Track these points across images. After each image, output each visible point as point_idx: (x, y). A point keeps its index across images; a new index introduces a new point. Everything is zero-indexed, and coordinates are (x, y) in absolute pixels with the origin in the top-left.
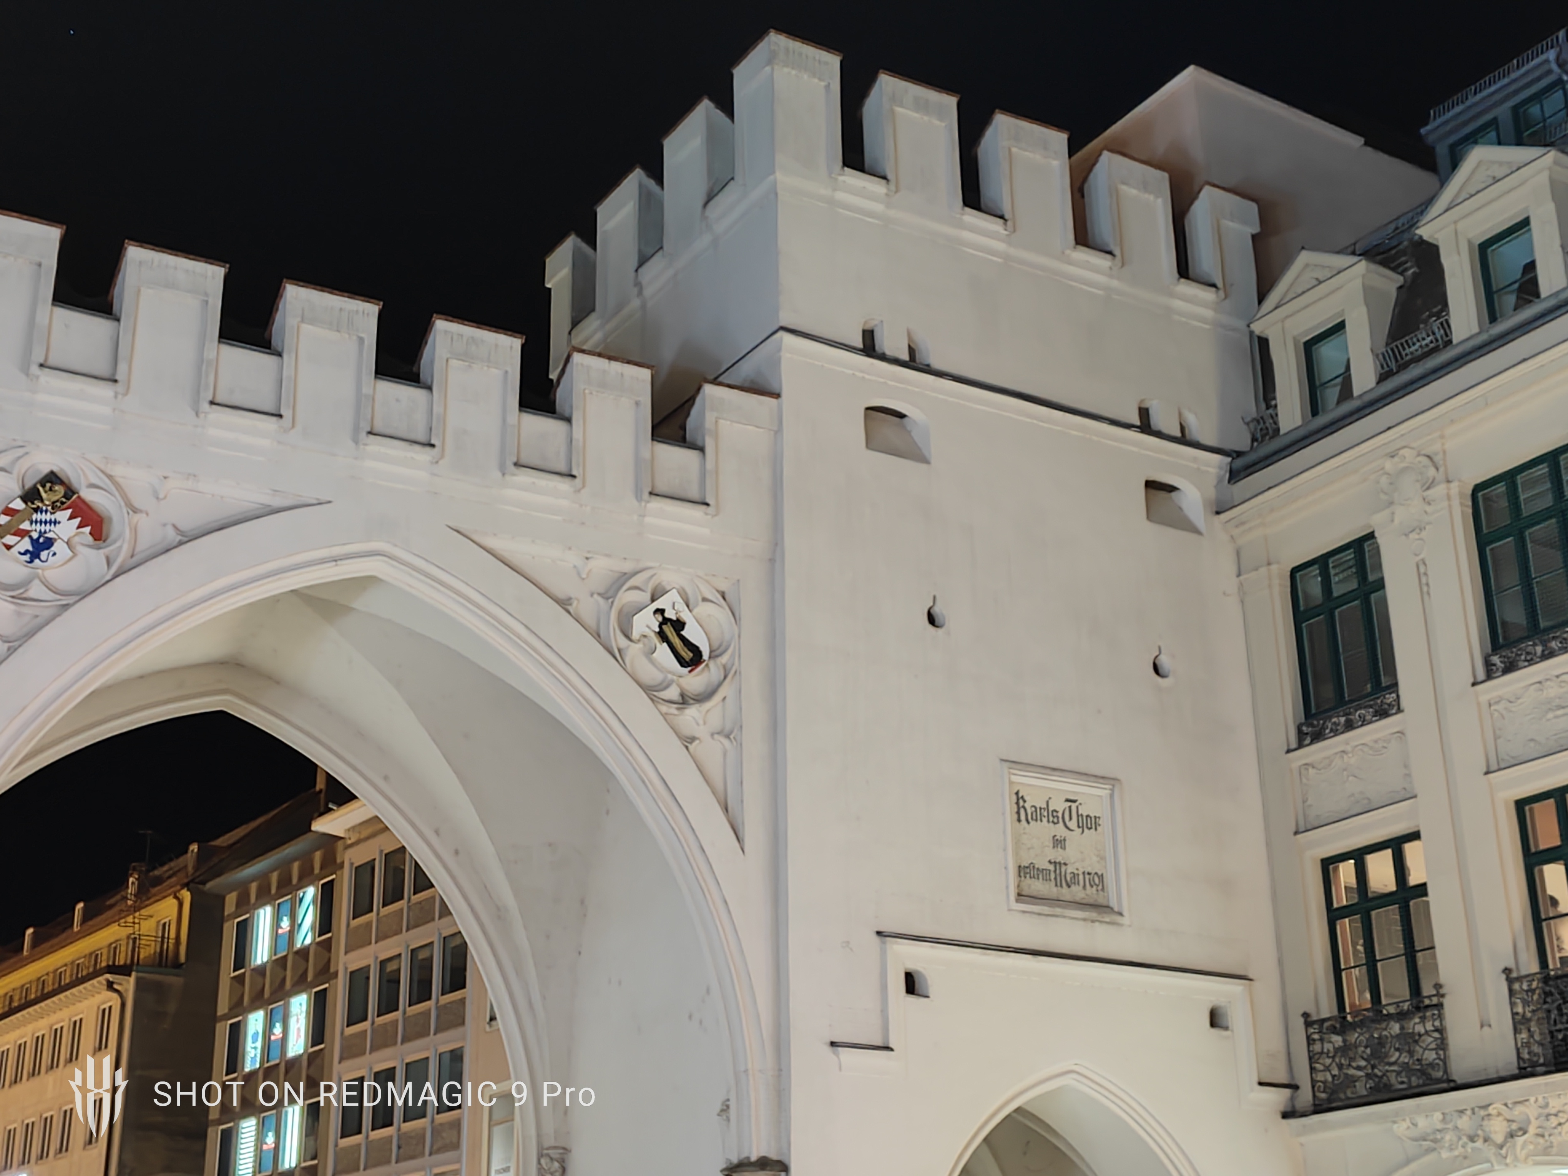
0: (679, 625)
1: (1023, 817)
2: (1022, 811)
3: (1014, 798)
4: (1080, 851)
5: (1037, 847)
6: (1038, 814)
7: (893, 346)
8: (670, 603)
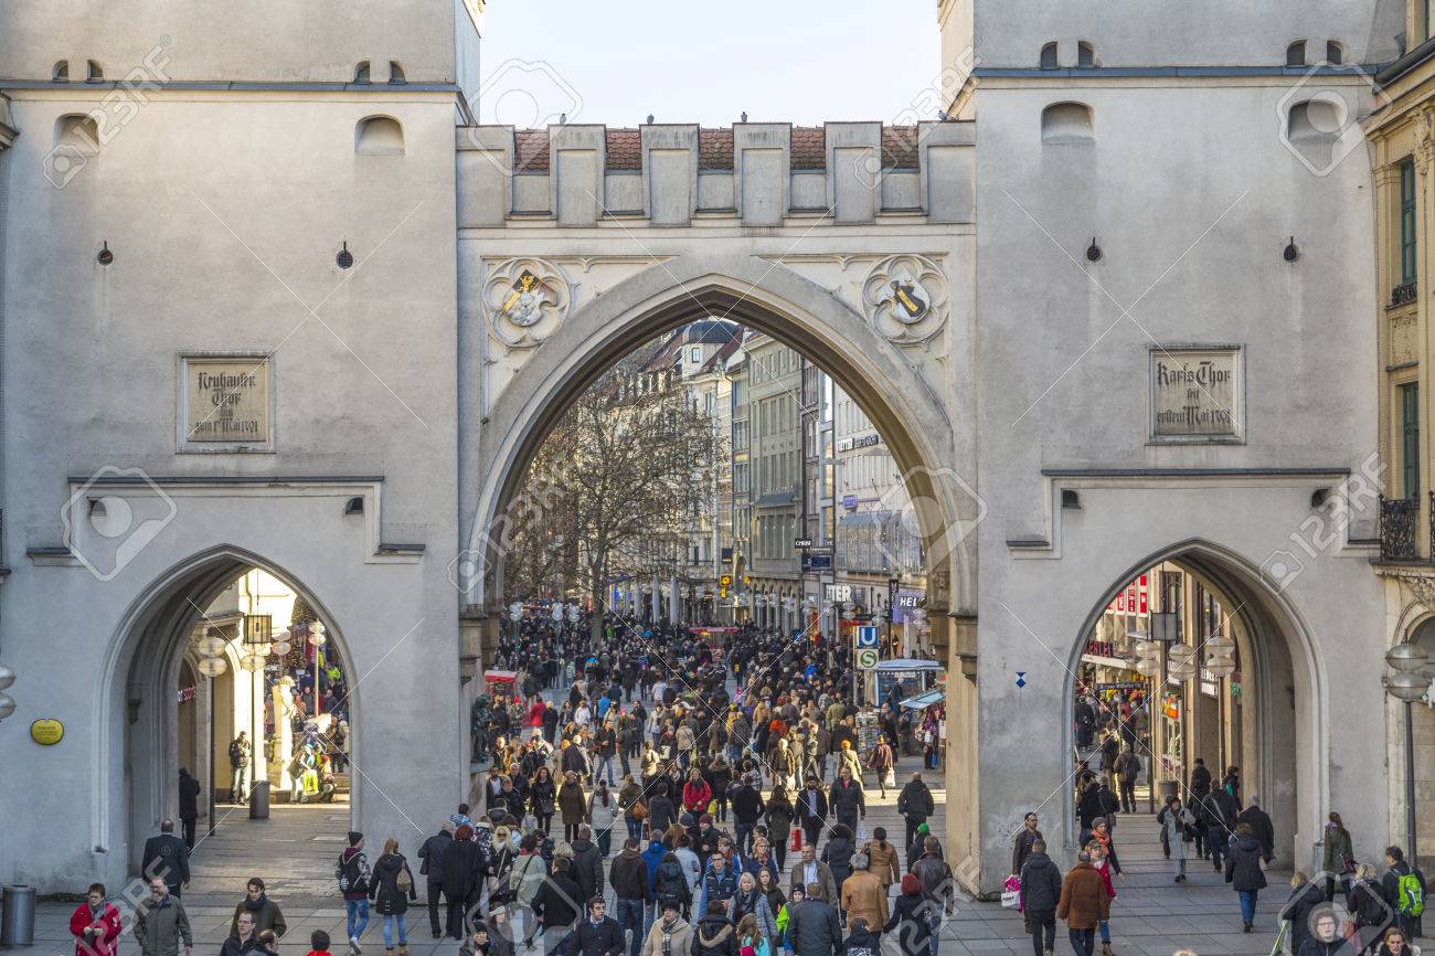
0: (909, 290)
1: (1163, 380)
2: (1163, 376)
3: (1157, 369)
4: (1209, 400)
5: (1175, 399)
6: (1176, 376)
7: (1067, 57)
8: (903, 276)
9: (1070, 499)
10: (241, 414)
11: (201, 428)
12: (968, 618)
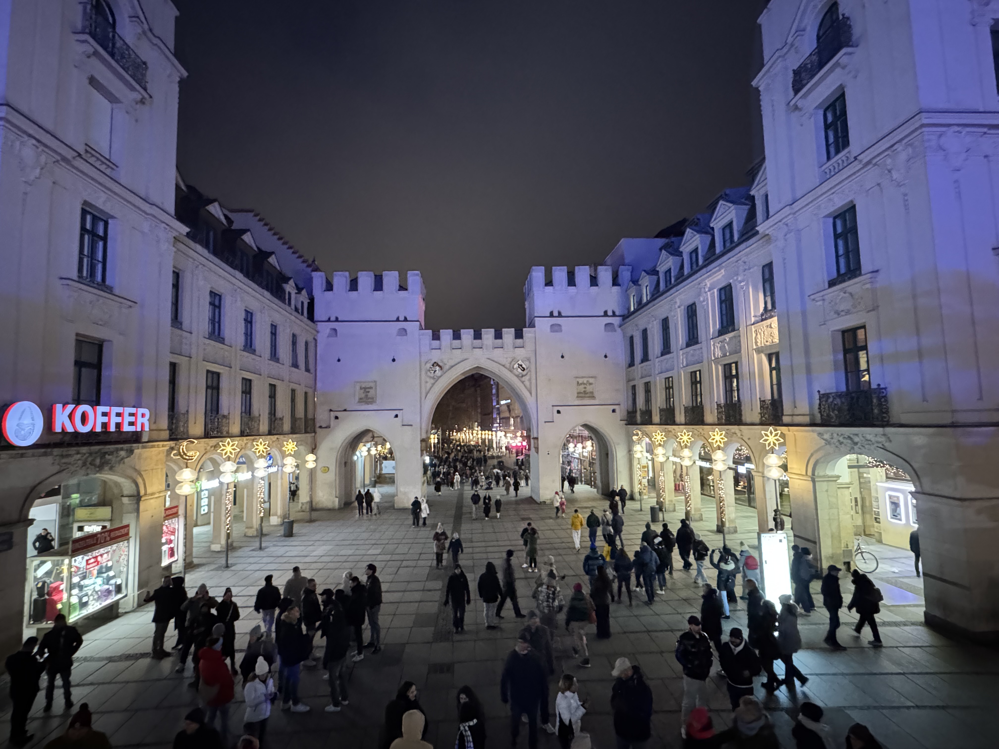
0: (521, 365)
1: (578, 385)
3: (577, 382)
4: (589, 389)
5: (581, 388)
6: (581, 384)
7: (555, 314)
8: (520, 362)
9: (559, 412)
10: (370, 395)
11: (361, 399)
12: (537, 438)
